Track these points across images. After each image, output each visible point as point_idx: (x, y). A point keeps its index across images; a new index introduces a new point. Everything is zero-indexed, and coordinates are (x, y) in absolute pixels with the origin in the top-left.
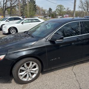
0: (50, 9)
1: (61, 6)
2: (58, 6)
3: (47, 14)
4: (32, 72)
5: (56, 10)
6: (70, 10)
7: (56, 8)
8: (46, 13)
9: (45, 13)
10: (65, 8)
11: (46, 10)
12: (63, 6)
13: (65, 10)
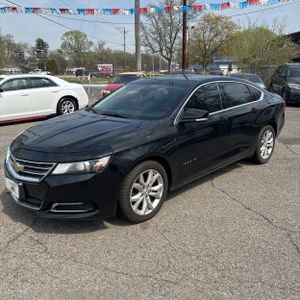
0: (41, 44)
1: (77, 35)
2: (67, 34)
3: (30, 59)
4: (151, 194)
5: (63, 46)
6: (110, 51)
7: (62, 42)
8: (27, 55)
9: (21, 54)
10: (91, 43)
11: (25, 46)
12: (85, 36)
13: (92, 49)
